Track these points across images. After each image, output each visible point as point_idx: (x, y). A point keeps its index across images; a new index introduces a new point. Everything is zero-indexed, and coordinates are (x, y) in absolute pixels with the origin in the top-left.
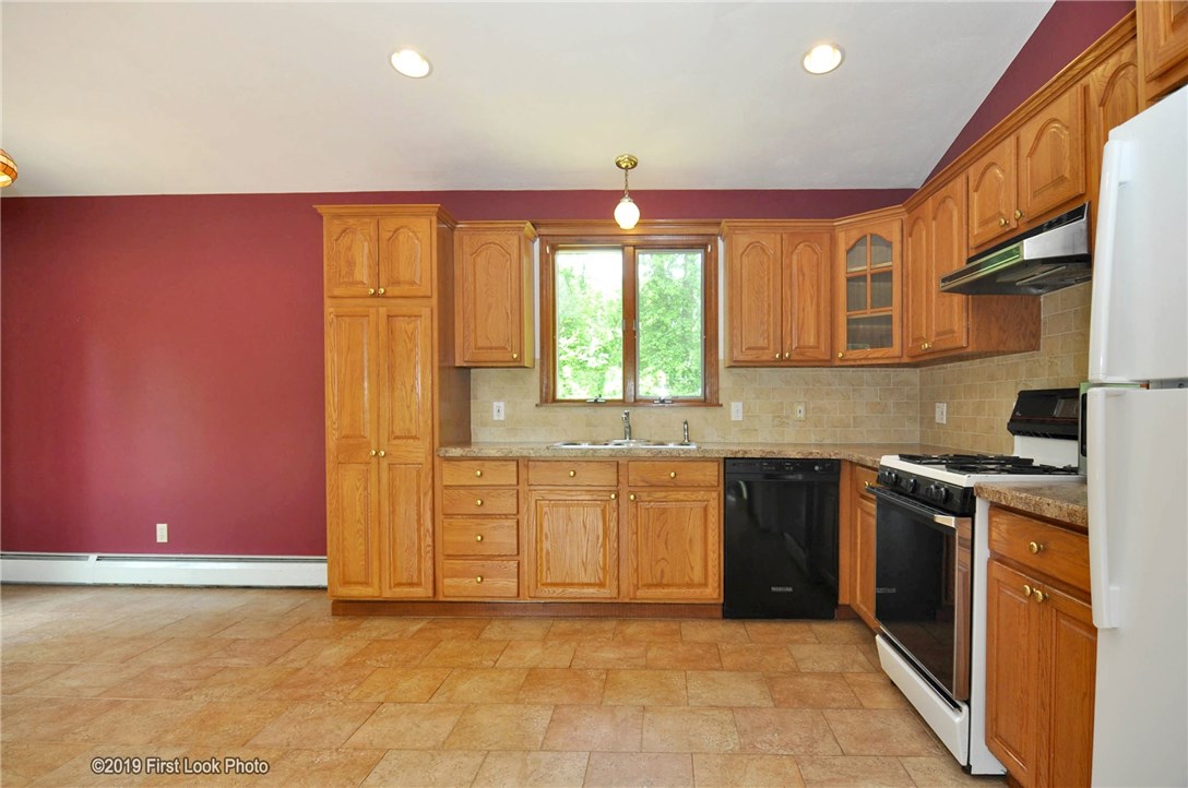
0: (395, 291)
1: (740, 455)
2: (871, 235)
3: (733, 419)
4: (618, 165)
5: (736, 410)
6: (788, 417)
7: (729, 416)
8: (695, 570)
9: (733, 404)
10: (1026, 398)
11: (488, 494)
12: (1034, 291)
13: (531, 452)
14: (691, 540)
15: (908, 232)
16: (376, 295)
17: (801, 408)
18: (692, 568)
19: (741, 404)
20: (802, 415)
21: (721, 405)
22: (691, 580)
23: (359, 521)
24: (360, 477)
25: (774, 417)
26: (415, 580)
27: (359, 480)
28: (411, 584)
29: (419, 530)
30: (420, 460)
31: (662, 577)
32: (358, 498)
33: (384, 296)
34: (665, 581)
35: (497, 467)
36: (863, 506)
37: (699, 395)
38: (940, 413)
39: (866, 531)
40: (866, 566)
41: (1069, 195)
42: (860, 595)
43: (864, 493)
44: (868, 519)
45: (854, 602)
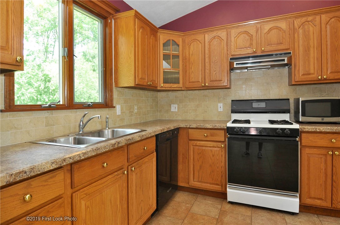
2: (172, 40)
3: (117, 114)
6: (133, 112)
8: (151, 199)
10: (235, 102)
14: (149, 183)
15: (187, 44)
17: (136, 107)
19: (120, 106)
20: (136, 111)
21: (114, 107)
22: (150, 206)
25: (129, 112)
31: (141, 212)
34: (142, 214)
35: (46, 181)
36: (198, 144)
37: (101, 101)
38: (174, 108)
39: (200, 153)
40: (201, 167)
41: (284, 48)
42: (194, 179)
43: (199, 139)
44: (204, 148)
45: (188, 183)
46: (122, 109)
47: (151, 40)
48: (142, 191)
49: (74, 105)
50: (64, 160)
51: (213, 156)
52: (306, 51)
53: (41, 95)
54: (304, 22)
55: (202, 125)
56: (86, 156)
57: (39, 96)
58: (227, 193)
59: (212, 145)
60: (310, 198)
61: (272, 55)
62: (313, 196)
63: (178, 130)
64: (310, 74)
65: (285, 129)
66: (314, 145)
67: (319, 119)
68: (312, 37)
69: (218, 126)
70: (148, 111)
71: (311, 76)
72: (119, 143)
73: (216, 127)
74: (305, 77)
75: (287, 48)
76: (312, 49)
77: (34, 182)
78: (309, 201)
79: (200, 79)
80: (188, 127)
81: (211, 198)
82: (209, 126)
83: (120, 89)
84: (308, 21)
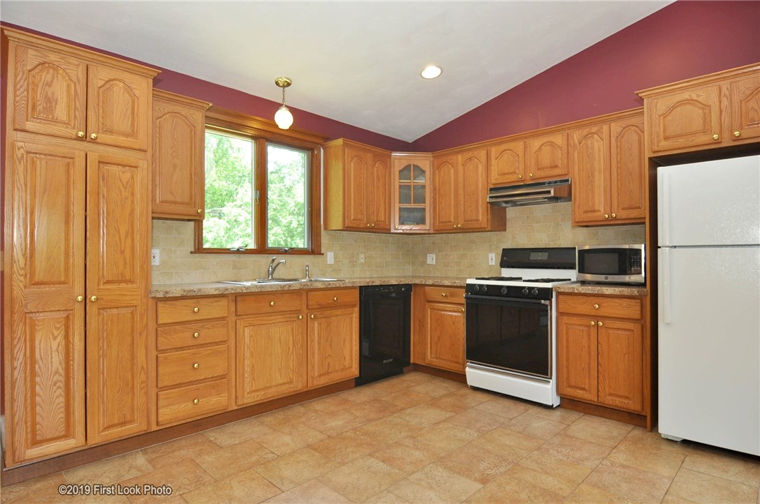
0: (109, 138)
1: (370, 284)
2: (414, 165)
3: (328, 263)
4: (277, 83)
5: (330, 257)
6: (356, 262)
7: (327, 261)
8: (347, 359)
9: (328, 253)
10: (506, 252)
11: (203, 326)
12: (504, 205)
13: (244, 289)
14: (344, 340)
15: (436, 168)
16: (84, 139)
17: (363, 256)
18: (345, 358)
19: (333, 253)
20: (363, 260)
21: (323, 254)
22: (345, 366)
23: (57, 372)
24: (58, 326)
25: (350, 262)
26: (128, 417)
27: (57, 329)
28: (123, 424)
29: (132, 369)
30: (135, 303)
31: (328, 368)
32: (54, 348)
33: (94, 141)
34: (330, 370)
35: (212, 303)
36: (435, 307)
37: (306, 247)
38: (431, 259)
39: (438, 320)
40: (439, 338)
41: (560, 173)
42: (431, 354)
43: (437, 300)
44: (443, 312)
45: (424, 360)
46: (336, 258)
47: (375, 169)
48: (331, 345)
49: (267, 250)
50: (227, 289)
51: (453, 323)
52: (589, 176)
53: (292, 237)
54: (587, 135)
55: (439, 282)
56: (249, 291)
57: (289, 240)
58: (465, 375)
59: (451, 309)
60: (570, 386)
61: (544, 183)
62: (573, 384)
63: (409, 287)
64: (594, 211)
65: (533, 288)
66: (574, 312)
67: (601, 278)
68: (597, 156)
69: (458, 283)
70: (386, 262)
71: (594, 214)
72: (290, 286)
73: (455, 285)
74: (589, 215)
75: (563, 173)
76: (597, 174)
77: (203, 301)
78: (570, 392)
79: (452, 218)
80: (423, 283)
81: (450, 381)
82: (447, 283)
83: (334, 233)
84: (593, 133)
